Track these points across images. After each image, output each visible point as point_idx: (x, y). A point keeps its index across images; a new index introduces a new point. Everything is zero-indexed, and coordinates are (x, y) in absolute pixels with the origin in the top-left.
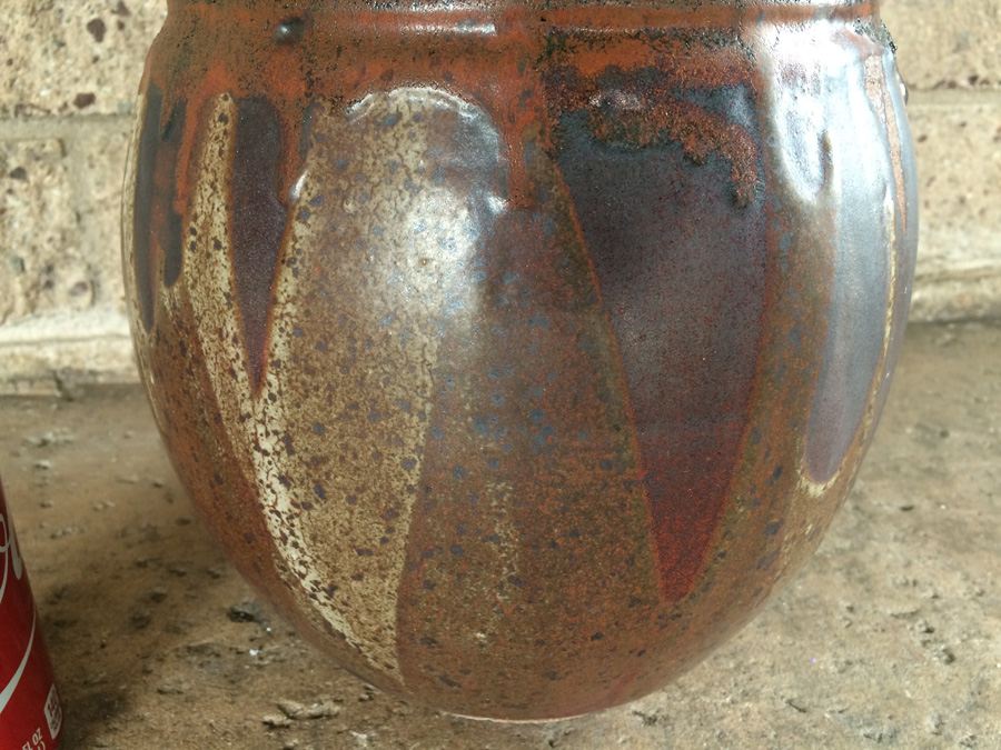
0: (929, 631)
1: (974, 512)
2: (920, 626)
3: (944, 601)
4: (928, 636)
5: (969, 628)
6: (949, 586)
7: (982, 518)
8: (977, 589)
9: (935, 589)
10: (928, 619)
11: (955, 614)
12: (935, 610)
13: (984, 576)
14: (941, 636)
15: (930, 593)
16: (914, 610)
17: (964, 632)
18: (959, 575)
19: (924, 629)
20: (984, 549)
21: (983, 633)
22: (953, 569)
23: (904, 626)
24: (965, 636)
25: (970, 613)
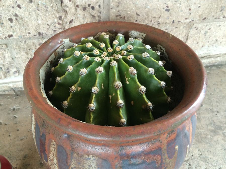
0: (190, 165)
1: (204, 130)
2: (188, 164)
3: (194, 157)
4: (189, 167)
5: (197, 164)
6: (195, 153)
7: (205, 133)
8: (201, 153)
9: (193, 154)
10: (190, 162)
11: (195, 160)
12: (192, 160)
13: (202, 150)
14: (192, 166)
15: (192, 155)
16: (188, 159)
17: (196, 165)
18: (197, 150)
19: (189, 164)
20: (204, 142)
21: (200, 166)
22: (197, 148)
23: (185, 164)
24: (196, 167)
25: (198, 160)
